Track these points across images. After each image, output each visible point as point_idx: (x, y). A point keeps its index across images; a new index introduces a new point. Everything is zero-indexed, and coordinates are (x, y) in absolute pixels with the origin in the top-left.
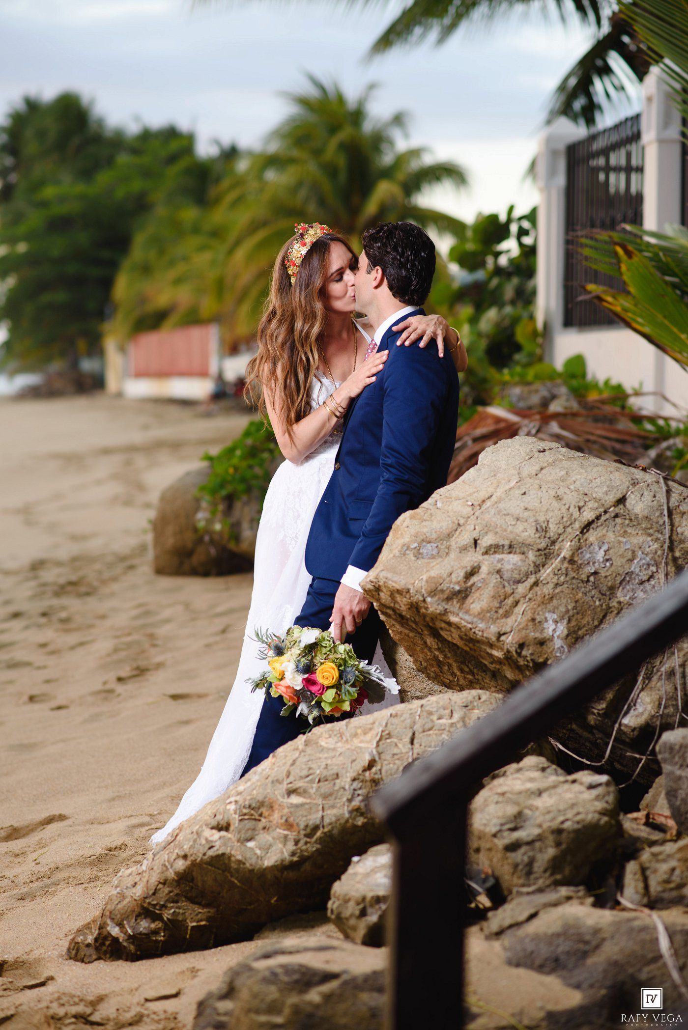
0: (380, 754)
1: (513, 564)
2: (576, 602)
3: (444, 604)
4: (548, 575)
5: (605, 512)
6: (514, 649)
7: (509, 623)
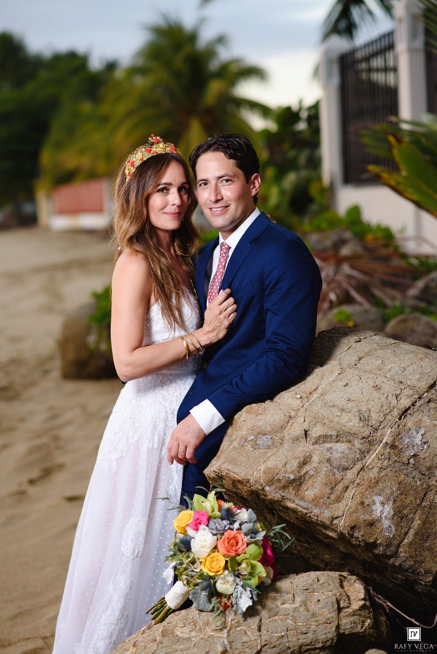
0: (230, 643)
1: (341, 453)
2: (400, 483)
3: (281, 492)
4: (373, 460)
5: (420, 398)
6: (347, 531)
7: (340, 508)
